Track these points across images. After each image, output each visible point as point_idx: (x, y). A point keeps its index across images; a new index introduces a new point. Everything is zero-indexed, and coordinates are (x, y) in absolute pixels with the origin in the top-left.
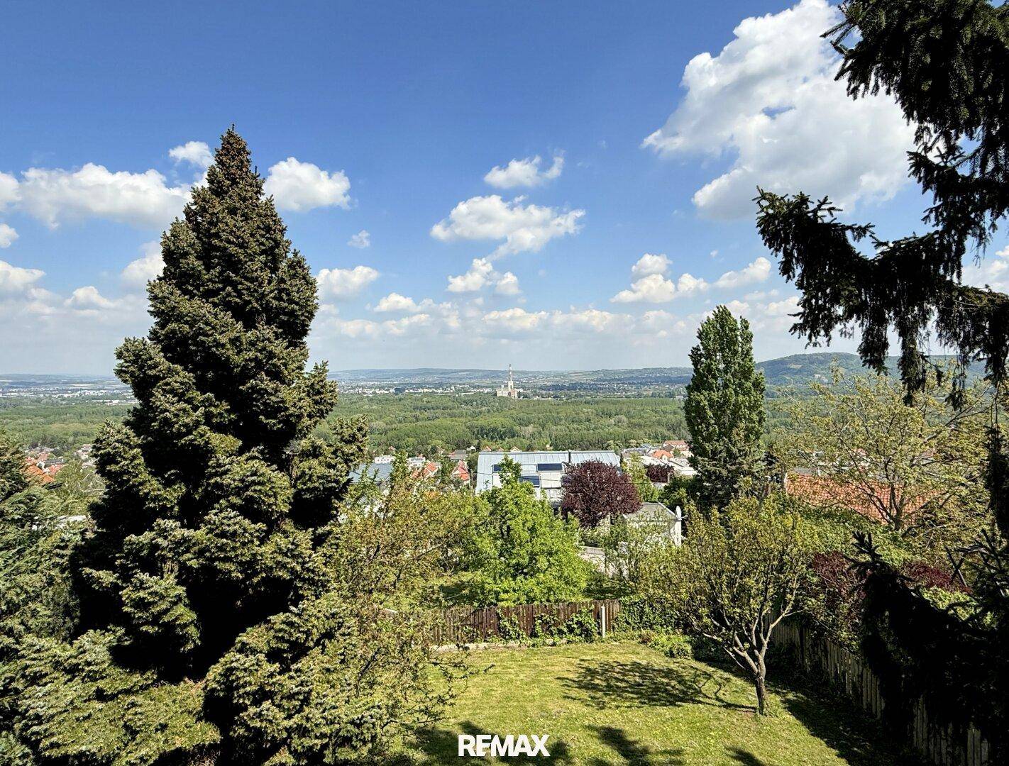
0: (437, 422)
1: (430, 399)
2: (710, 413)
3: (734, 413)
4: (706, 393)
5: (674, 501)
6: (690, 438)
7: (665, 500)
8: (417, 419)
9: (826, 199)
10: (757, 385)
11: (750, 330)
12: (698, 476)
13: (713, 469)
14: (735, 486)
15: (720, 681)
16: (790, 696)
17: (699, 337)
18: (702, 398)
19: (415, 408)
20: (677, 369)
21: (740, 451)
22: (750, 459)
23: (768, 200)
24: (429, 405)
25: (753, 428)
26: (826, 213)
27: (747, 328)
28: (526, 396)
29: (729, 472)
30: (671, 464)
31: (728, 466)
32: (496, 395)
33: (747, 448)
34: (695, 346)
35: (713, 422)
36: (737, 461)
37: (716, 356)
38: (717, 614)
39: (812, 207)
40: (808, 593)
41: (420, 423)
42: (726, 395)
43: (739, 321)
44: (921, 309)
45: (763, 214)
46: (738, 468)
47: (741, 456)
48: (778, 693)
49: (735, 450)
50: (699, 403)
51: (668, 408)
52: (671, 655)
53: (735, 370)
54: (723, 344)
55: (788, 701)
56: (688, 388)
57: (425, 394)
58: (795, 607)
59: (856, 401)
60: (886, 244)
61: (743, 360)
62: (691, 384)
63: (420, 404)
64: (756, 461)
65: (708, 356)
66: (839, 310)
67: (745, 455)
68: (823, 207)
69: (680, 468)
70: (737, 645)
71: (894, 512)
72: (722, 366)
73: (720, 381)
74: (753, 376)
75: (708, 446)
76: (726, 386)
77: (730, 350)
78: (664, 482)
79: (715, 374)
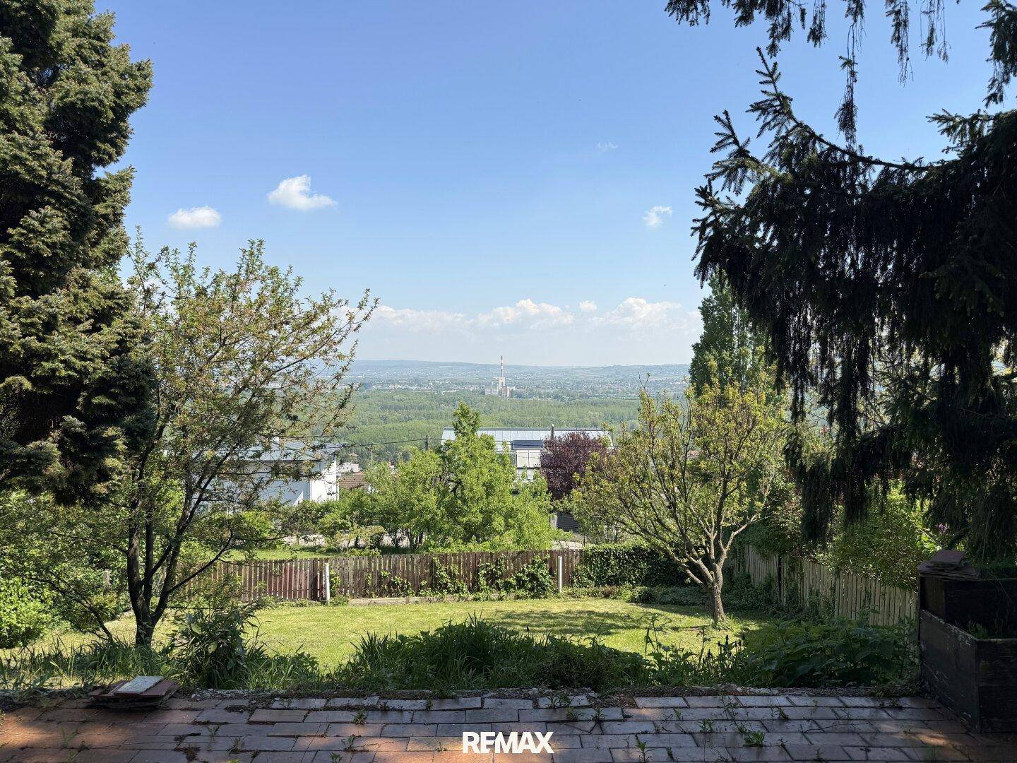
0: (410, 423)
1: (403, 397)
8: (385, 419)
19: (384, 408)
24: (401, 404)
28: (520, 396)
32: (483, 393)
41: (390, 425)
57: (397, 391)
63: (389, 403)
70: (690, 552)
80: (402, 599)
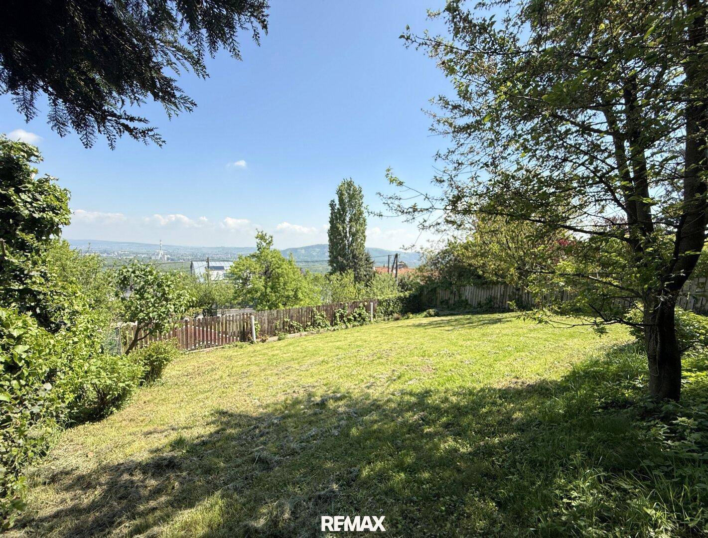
28: (172, 260)
80: (297, 334)
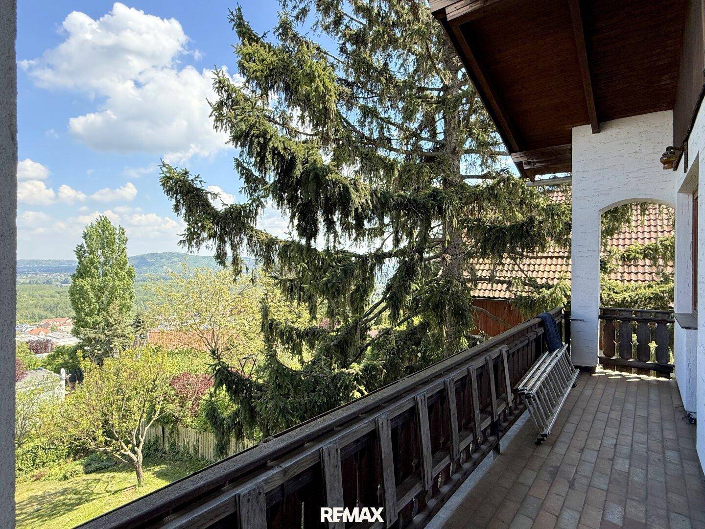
2: (91, 294)
3: (111, 293)
4: (89, 279)
5: (57, 365)
6: (73, 314)
7: (48, 367)
9: (199, 175)
10: (129, 273)
11: (126, 235)
12: (80, 342)
13: (94, 336)
14: (111, 346)
15: (107, 480)
16: (157, 469)
17: (84, 237)
18: (86, 283)
20: (55, 261)
21: (115, 320)
22: (123, 325)
23: (167, 168)
25: (125, 304)
26: (198, 182)
27: (123, 234)
29: (106, 336)
30: (49, 338)
31: (106, 332)
33: (120, 318)
34: (80, 244)
35: (94, 301)
36: (113, 328)
37: (97, 252)
38: (108, 433)
39: (191, 178)
40: (168, 401)
42: (105, 281)
43: (118, 228)
44: (240, 237)
45: (163, 175)
46: (114, 333)
47: (116, 324)
48: (148, 470)
49: (111, 320)
50: (83, 287)
51: (46, 293)
52: (66, 478)
53: (113, 263)
54: (103, 244)
55: (156, 472)
56: (73, 276)
58: (161, 413)
59: (196, 283)
60: (227, 205)
61: (119, 256)
62: (76, 273)
64: (128, 326)
65: (92, 252)
66: (205, 235)
67: (120, 323)
68: (197, 179)
69: (57, 340)
70: (123, 448)
71: (213, 345)
72: (102, 260)
73: (100, 271)
74: (127, 268)
75: (89, 320)
76: (105, 275)
77: (109, 248)
78: (46, 352)
79: (96, 266)
